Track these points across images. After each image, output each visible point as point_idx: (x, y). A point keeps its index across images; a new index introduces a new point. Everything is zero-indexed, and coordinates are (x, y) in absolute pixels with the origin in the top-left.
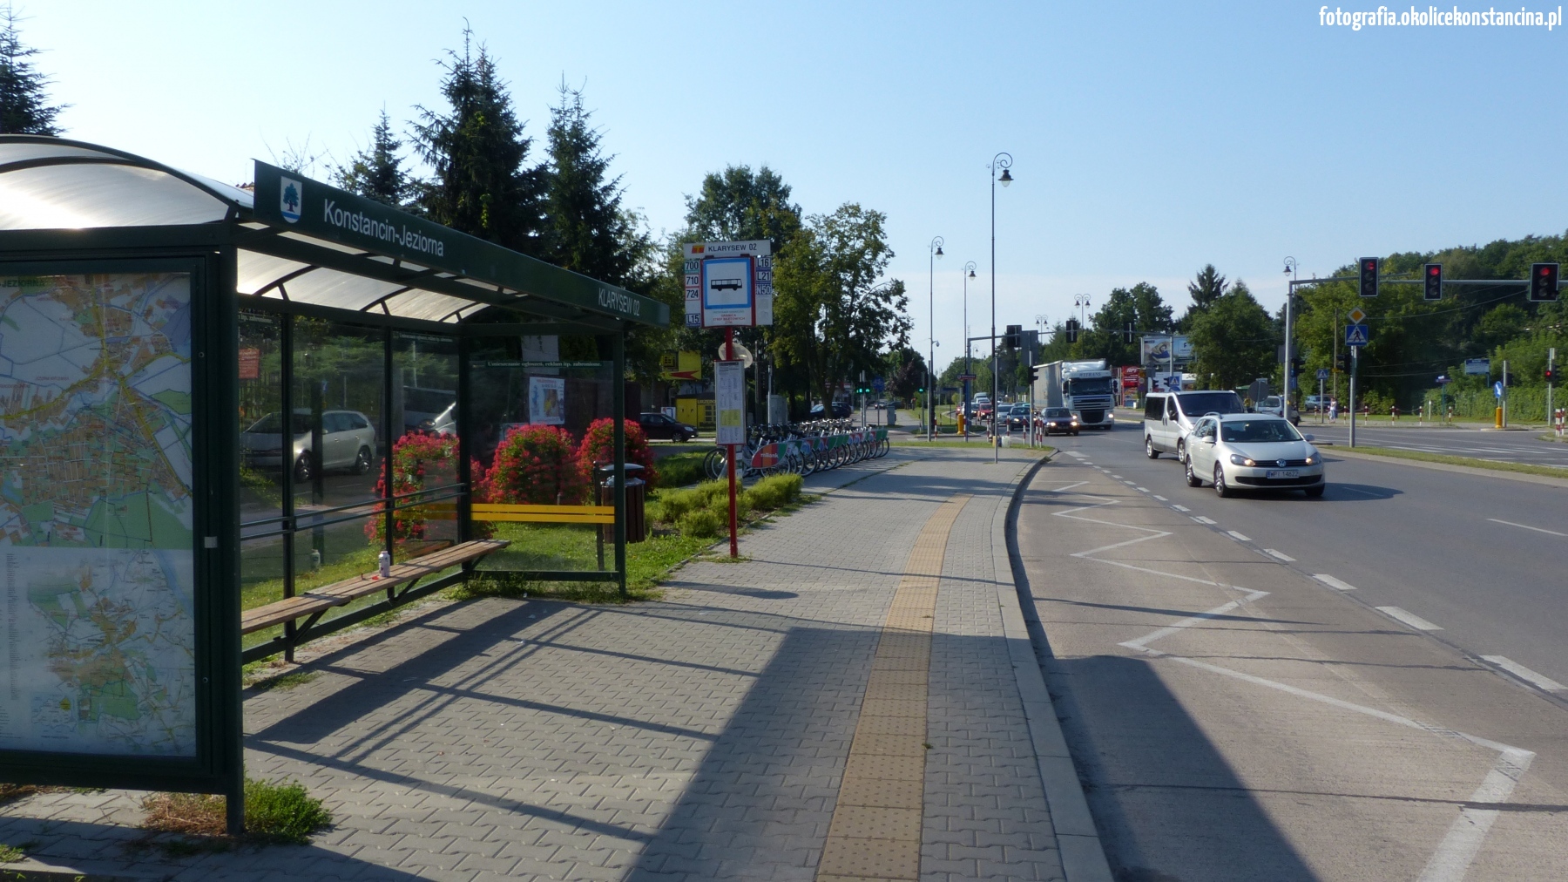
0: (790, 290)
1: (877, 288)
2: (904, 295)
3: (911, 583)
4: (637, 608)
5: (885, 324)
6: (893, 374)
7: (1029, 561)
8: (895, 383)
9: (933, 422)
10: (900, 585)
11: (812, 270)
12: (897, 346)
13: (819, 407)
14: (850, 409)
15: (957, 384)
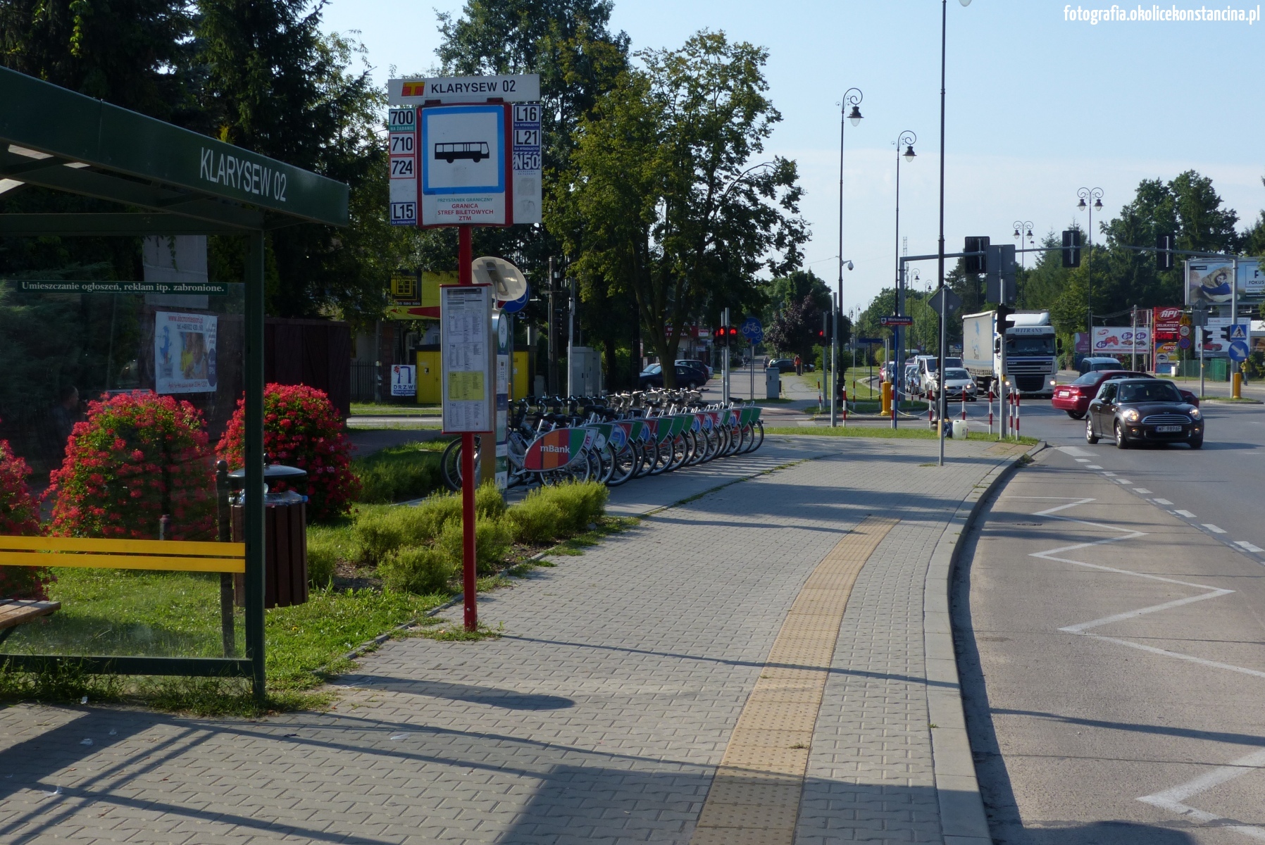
0: (607, 174)
1: (752, 172)
2: (796, 184)
3: (778, 681)
4: (281, 725)
5: (763, 232)
6: (778, 315)
7: (987, 639)
8: (783, 330)
9: (840, 393)
10: (757, 685)
11: (645, 140)
12: (784, 268)
13: (653, 368)
14: (706, 371)
15: (885, 335)
